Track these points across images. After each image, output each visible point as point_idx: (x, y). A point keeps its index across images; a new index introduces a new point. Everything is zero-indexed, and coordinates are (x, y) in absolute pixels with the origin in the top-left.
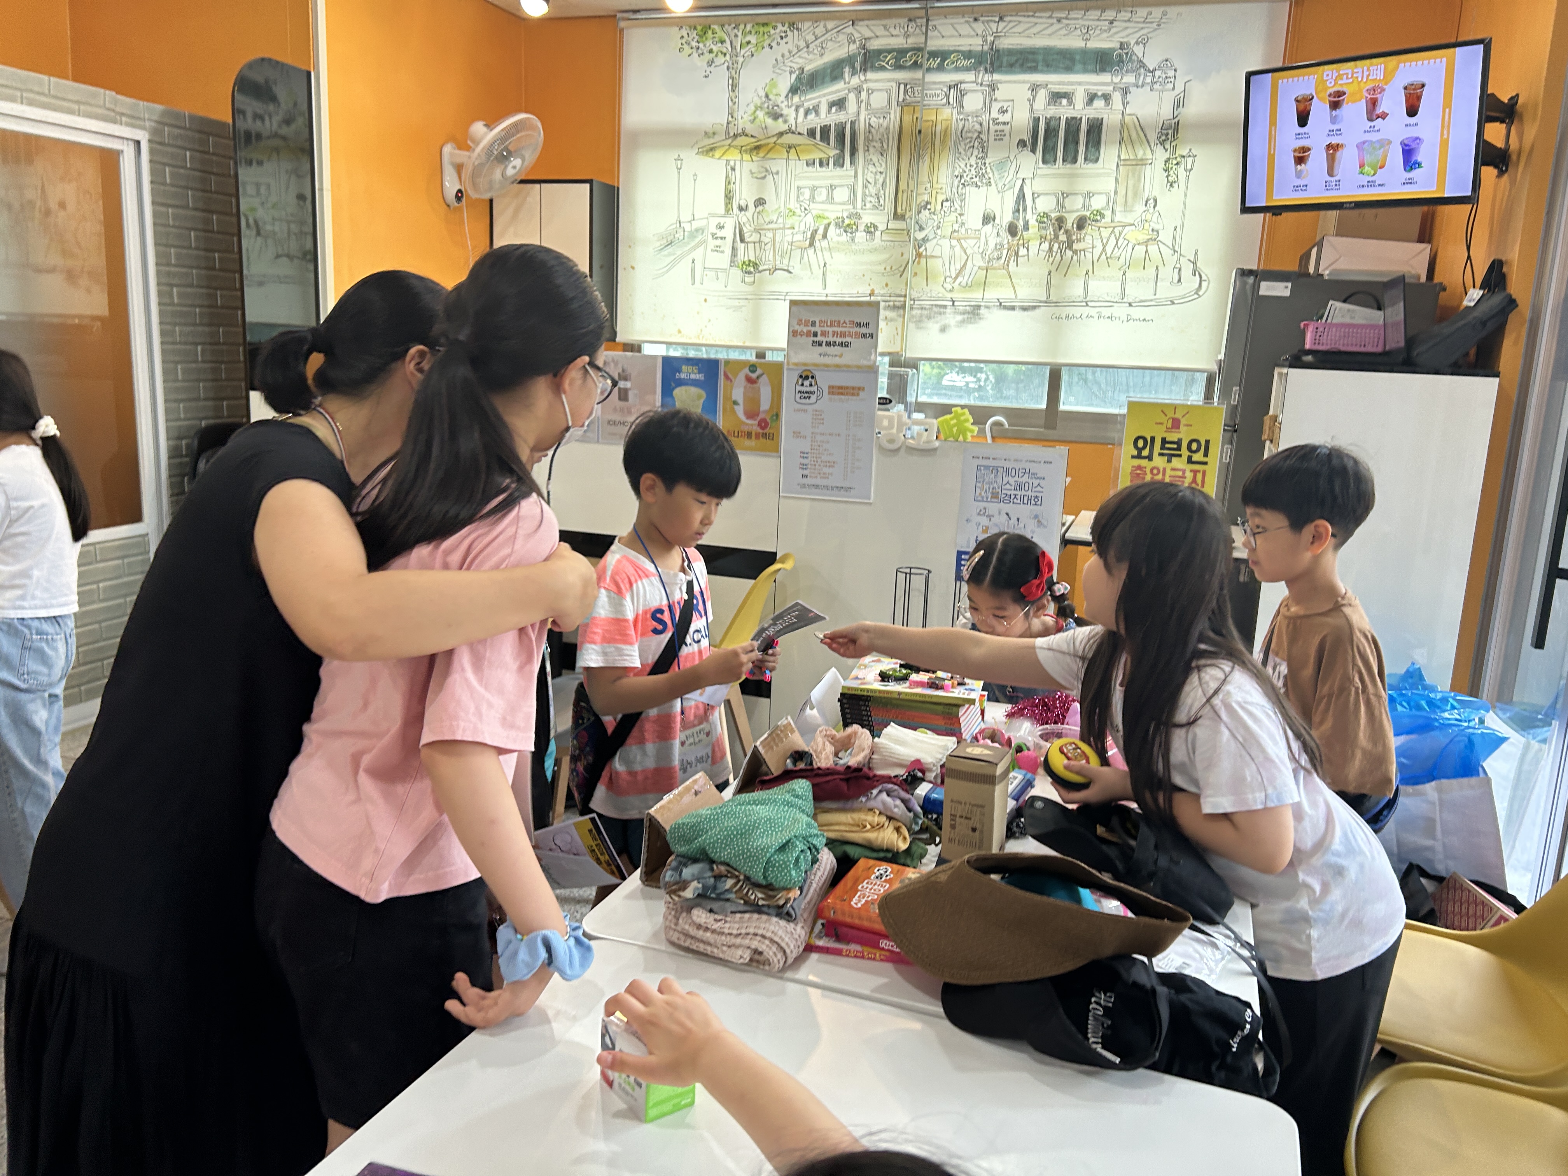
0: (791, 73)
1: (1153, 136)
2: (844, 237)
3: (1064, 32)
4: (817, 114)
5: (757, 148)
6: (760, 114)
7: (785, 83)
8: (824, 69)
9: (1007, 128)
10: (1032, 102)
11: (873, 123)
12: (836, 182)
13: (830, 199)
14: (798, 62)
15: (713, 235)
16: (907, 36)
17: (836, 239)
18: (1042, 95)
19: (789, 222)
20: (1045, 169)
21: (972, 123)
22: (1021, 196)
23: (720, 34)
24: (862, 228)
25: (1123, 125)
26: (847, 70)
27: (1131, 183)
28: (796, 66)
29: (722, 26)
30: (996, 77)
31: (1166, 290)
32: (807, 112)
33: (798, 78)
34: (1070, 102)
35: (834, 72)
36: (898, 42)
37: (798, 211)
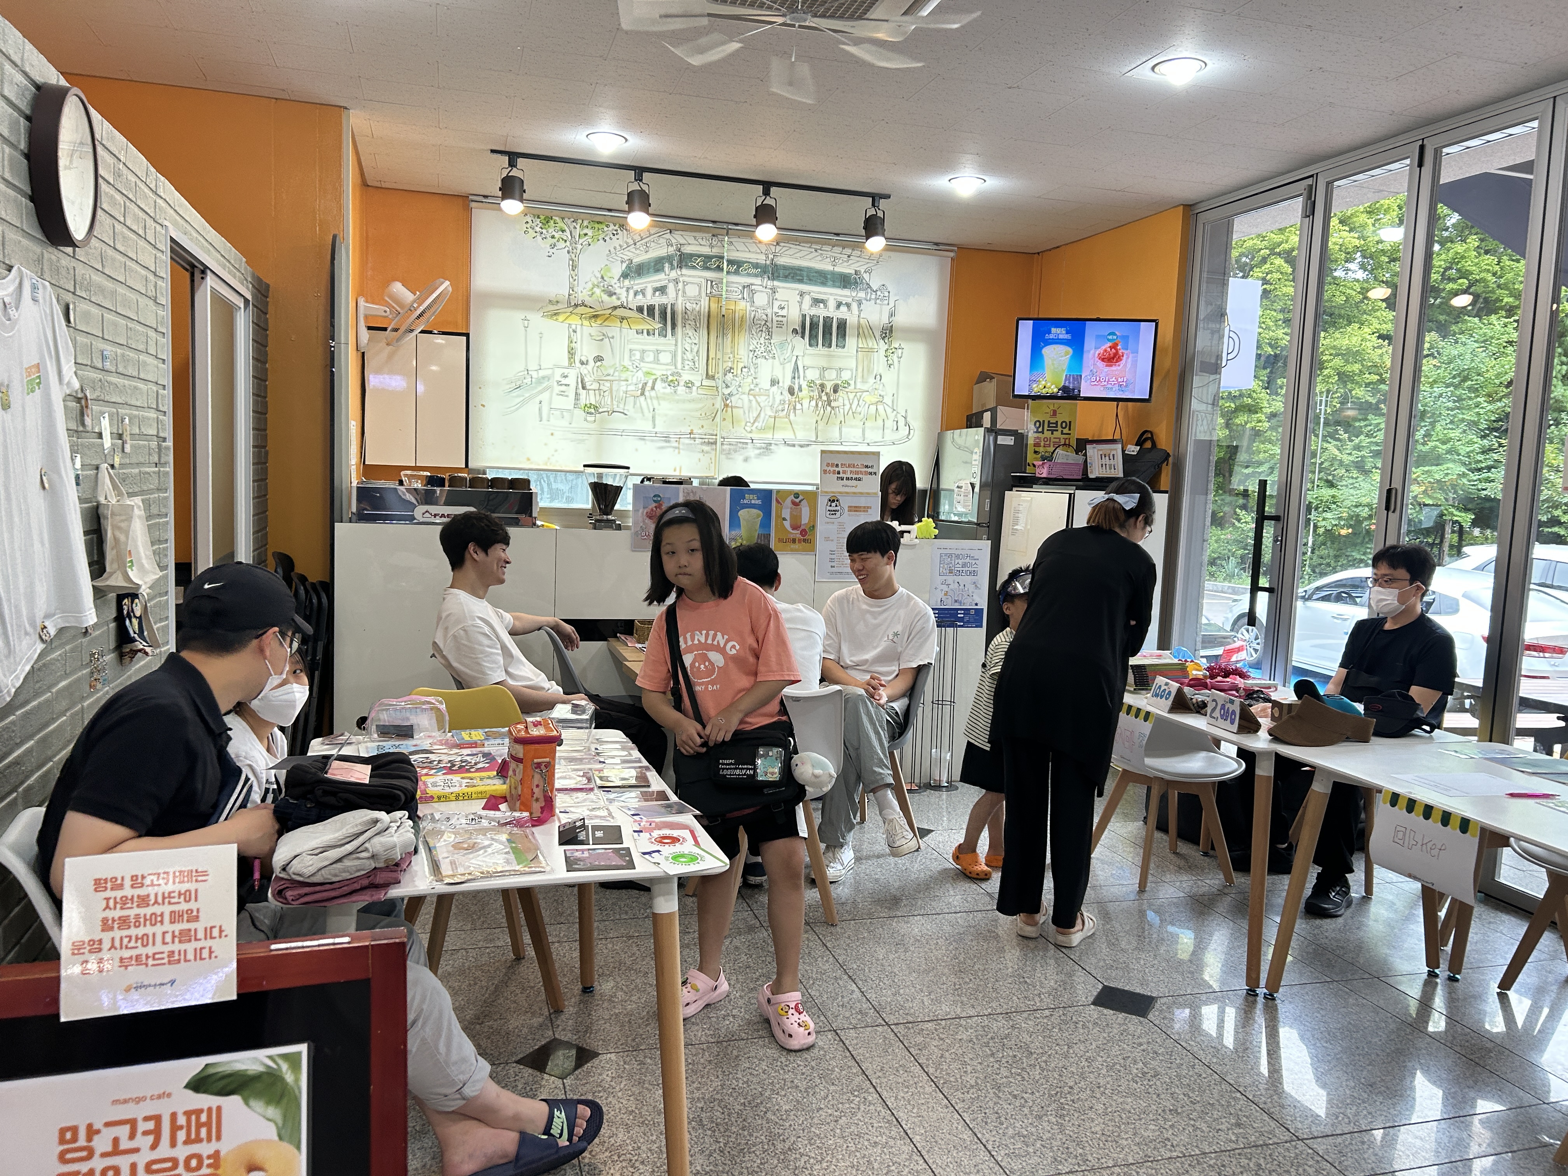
0: (622, 262)
1: (878, 334)
2: (669, 390)
3: (819, 258)
4: (644, 295)
5: (595, 316)
6: (598, 291)
7: (618, 269)
8: (649, 263)
9: (784, 319)
10: (801, 303)
11: (688, 306)
12: (659, 348)
13: (656, 361)
14: (628, 255)
15: (558, 382)
16: (711, 246)
17: (662, 391)
18: (807, 300)
19: (624, 376)
20: (811, 350)
21: (760, 314)
22: (796, 368)
23: (561, 224)
24: (682, 383)
25: (859, 326)
26: (667, 265)
27: (866, 363)
28: (626, 258)
29: (563, 219)
30: (776, 283)
31: (890, 436)
32: (636, 294)
33: (628, 267)
34: (826, 306)
35: (657, 265)
36: (706, 250)
37: (631, 368)
